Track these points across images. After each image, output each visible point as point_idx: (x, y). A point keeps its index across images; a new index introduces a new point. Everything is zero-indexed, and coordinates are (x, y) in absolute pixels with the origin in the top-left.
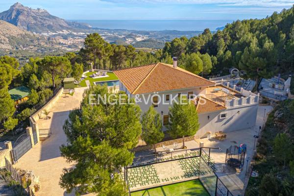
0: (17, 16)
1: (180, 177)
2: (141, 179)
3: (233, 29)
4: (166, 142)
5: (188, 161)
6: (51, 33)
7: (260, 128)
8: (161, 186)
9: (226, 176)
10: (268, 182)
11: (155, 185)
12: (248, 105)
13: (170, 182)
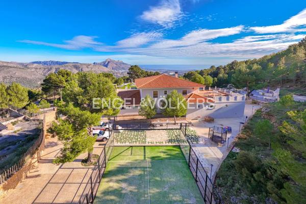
0: (108, 64)
1: (164, 142)
2: (131, 139)
3: (232, 66)
4: (162, 119)
5: (175, 133)
6: (123, 71)
7: (247, 117)
8: (144, 146)
9: (207, 148)
10: (244, 158)
11: (141, 144)
12: (235, 101)
13: (155, 144)
